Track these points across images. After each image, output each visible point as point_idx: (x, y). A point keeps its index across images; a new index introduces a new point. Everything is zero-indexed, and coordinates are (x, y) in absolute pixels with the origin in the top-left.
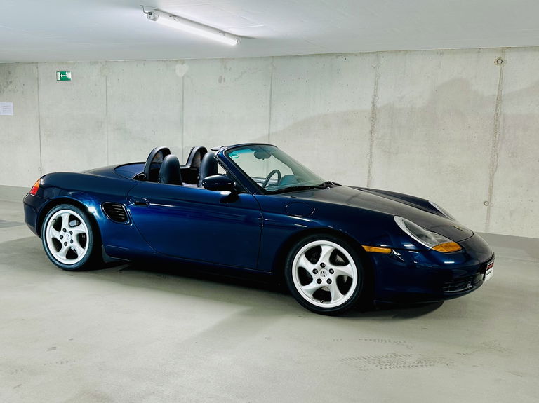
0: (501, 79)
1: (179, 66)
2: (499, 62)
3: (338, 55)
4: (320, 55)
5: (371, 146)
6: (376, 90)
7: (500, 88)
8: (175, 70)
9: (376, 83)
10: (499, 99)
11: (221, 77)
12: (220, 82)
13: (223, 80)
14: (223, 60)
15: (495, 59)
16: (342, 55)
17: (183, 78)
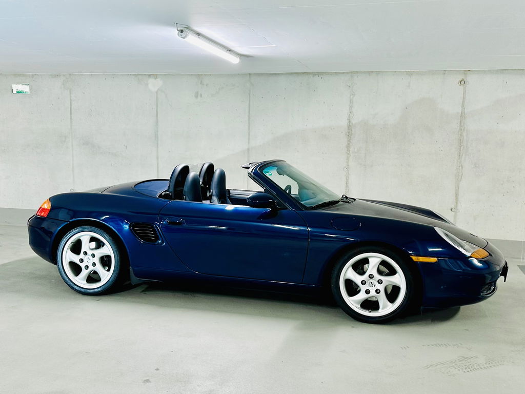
0: (464, 98)
1: (151, 81)
2: (463, 83)
3: (314, 74)
4: (297, 73)
5: (348, 159)
6: (351, 107)
7: (463, 106)
8: (147, 84)
9: (351, 101)
10: (463, 116)
11: (197, 93)
12: (196, 97)
13: (199, 96)
14: (199, 76)
15: (458, 80)
16: (318, 74)
17: (157, 92)
